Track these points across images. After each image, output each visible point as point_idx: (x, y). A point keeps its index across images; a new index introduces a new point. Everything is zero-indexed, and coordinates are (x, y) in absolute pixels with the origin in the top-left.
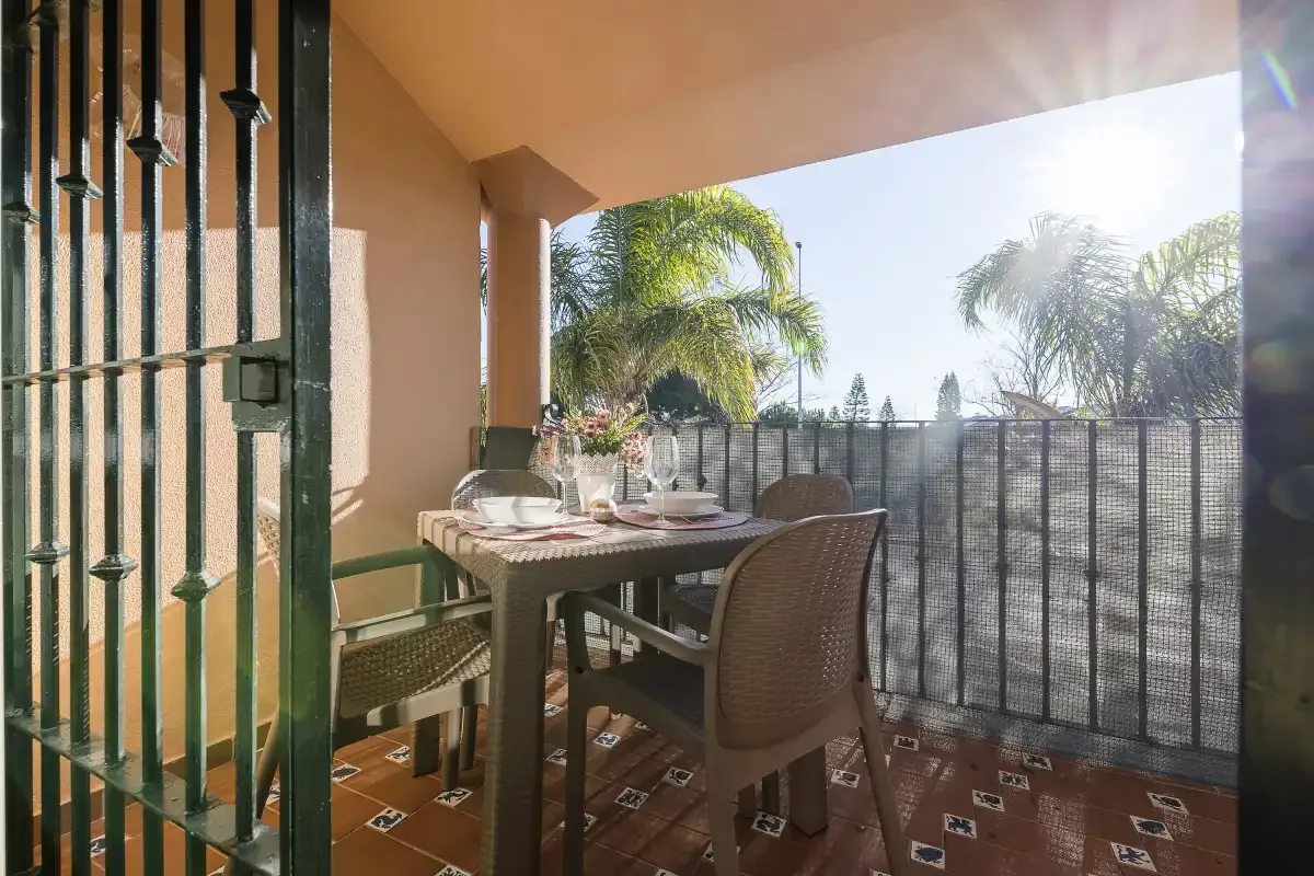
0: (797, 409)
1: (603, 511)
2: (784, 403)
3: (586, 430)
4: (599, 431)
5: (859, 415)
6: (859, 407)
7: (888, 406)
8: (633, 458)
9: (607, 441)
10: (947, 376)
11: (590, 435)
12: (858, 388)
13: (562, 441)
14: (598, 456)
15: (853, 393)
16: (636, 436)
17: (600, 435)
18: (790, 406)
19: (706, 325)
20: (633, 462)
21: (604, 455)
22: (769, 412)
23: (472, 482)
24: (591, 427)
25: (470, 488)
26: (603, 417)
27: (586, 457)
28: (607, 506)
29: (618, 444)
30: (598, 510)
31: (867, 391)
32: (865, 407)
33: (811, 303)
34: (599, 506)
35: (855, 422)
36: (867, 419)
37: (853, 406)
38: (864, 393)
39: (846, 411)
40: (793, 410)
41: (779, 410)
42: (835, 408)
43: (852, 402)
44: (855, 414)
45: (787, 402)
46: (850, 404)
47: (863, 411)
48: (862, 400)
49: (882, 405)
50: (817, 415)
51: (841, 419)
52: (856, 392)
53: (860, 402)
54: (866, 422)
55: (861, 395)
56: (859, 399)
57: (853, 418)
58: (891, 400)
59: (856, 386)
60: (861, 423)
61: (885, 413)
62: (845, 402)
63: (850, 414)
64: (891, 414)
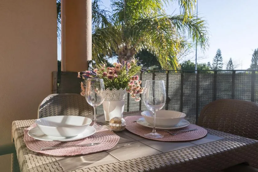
0: (195, 63)
1: (118, 125)
2: (189, 61)
3: (108, 75)
4: (116, 75)
5: (218, 65)
6: (219, 62)
7: (231, 63)
8: (134, 90)
9: (120, 81)
10: (256, 50)
11: (110, 77)
12: (219, 54)
13: (93, 82)
14: (115, 90)
15: (216, 57)
16: (136, 78)
17: (116, 77)
18: (192, 62)
19: (159, 27)
20: (134, 92)
21: (118, 89)
22: (183, 64)
23: (50, 100)
24: (111, 73)
25: (49, 104)
26: (117, 67)
27: (108, 90)
28: (120, 122)
29: (126, 83)
30: (114, 125)
31: (222, 56)
32: (221, 62)
33: (203, 21)
34: (115, 122)
35: (217, 68)
36: (222, 67)
37: (216, 62)
38: (221, 56)
39: (213, 64)
40: (193, 63)
41: (187, 64)
42: (209, 63)
43: (216, 60)
44: (217, 65)
45: (190, 60)
46: (215, 61)
47: (220, 64)
48: (220, 60)
49: (228, 62)
50: (203, 66)
51: (211, 67)
52: (218, 56)
53: (219, 60)
54: (222, 68)
55: (220, 57)
56: (219, 59)
57: (216, 66)
58: (232, 60)
59: (218, 54)
60: (220, 69)
61: (229, 65)
62: (213, 60)
63: (215, 65)
64: (231, 65)
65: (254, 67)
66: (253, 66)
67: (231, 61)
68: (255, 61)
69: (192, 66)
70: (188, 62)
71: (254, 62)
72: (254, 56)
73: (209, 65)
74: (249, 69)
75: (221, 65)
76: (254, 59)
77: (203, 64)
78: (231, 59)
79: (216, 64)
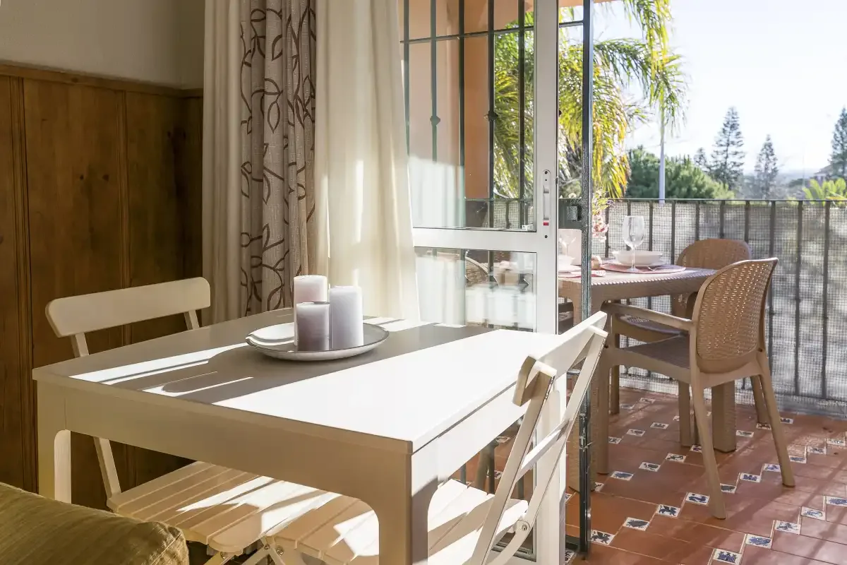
0: (658, 156)
2: (641, 148)
5: (731, 159)
6: (732, 149)
7: (768, 149)
12: (731, 124)
15: (724, 131)
18: (649, 151)
31: (741, 128)
32: (739, 150)
35: (726, 168)
36: (742, 164)
37: (725, 148)
38: (738, 131)
39: (715, 154)
40: (653, 155)
41: (636, 157)
42: (701, 150)
43: (722, 143)
44: (727, 157)
45: (644, 146)
46: (722, 145)
47: (736, 153)
48: (736, 140)
49: (762, 147)
50: (682, 162)
51: (709, 164)
52: (728, 129)
53: (733, 143)
54: (741, 167)
55: (734, 133)
56: (732, 139)
57: (723, 162)
58: (772, 141)
59: (728, 123)
60: (735, 169)
61: (764, 156)
62: (715, 143)
63: (721, 158)
64: (770, 157)
65: (840, 163)
66: (836, 161)
67: (770, 145)
68: (842, 145)
69: (649, 165)
70: (638, 153)
71: (839, 147)
72: (841, 129)
73: (701, 157)
74: (826, 168)
75: (738, 156)
76: (839, 139)
77: (682, 158)
78: (769, 139)
79: (725, 155)
